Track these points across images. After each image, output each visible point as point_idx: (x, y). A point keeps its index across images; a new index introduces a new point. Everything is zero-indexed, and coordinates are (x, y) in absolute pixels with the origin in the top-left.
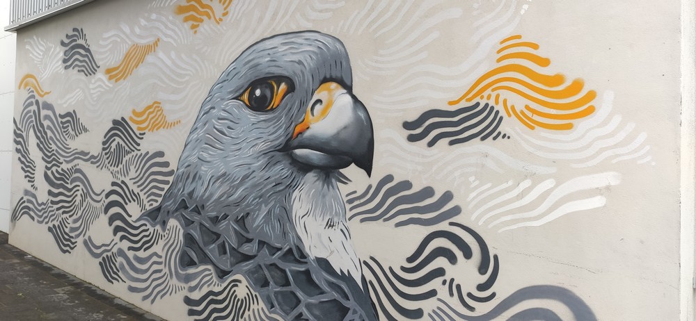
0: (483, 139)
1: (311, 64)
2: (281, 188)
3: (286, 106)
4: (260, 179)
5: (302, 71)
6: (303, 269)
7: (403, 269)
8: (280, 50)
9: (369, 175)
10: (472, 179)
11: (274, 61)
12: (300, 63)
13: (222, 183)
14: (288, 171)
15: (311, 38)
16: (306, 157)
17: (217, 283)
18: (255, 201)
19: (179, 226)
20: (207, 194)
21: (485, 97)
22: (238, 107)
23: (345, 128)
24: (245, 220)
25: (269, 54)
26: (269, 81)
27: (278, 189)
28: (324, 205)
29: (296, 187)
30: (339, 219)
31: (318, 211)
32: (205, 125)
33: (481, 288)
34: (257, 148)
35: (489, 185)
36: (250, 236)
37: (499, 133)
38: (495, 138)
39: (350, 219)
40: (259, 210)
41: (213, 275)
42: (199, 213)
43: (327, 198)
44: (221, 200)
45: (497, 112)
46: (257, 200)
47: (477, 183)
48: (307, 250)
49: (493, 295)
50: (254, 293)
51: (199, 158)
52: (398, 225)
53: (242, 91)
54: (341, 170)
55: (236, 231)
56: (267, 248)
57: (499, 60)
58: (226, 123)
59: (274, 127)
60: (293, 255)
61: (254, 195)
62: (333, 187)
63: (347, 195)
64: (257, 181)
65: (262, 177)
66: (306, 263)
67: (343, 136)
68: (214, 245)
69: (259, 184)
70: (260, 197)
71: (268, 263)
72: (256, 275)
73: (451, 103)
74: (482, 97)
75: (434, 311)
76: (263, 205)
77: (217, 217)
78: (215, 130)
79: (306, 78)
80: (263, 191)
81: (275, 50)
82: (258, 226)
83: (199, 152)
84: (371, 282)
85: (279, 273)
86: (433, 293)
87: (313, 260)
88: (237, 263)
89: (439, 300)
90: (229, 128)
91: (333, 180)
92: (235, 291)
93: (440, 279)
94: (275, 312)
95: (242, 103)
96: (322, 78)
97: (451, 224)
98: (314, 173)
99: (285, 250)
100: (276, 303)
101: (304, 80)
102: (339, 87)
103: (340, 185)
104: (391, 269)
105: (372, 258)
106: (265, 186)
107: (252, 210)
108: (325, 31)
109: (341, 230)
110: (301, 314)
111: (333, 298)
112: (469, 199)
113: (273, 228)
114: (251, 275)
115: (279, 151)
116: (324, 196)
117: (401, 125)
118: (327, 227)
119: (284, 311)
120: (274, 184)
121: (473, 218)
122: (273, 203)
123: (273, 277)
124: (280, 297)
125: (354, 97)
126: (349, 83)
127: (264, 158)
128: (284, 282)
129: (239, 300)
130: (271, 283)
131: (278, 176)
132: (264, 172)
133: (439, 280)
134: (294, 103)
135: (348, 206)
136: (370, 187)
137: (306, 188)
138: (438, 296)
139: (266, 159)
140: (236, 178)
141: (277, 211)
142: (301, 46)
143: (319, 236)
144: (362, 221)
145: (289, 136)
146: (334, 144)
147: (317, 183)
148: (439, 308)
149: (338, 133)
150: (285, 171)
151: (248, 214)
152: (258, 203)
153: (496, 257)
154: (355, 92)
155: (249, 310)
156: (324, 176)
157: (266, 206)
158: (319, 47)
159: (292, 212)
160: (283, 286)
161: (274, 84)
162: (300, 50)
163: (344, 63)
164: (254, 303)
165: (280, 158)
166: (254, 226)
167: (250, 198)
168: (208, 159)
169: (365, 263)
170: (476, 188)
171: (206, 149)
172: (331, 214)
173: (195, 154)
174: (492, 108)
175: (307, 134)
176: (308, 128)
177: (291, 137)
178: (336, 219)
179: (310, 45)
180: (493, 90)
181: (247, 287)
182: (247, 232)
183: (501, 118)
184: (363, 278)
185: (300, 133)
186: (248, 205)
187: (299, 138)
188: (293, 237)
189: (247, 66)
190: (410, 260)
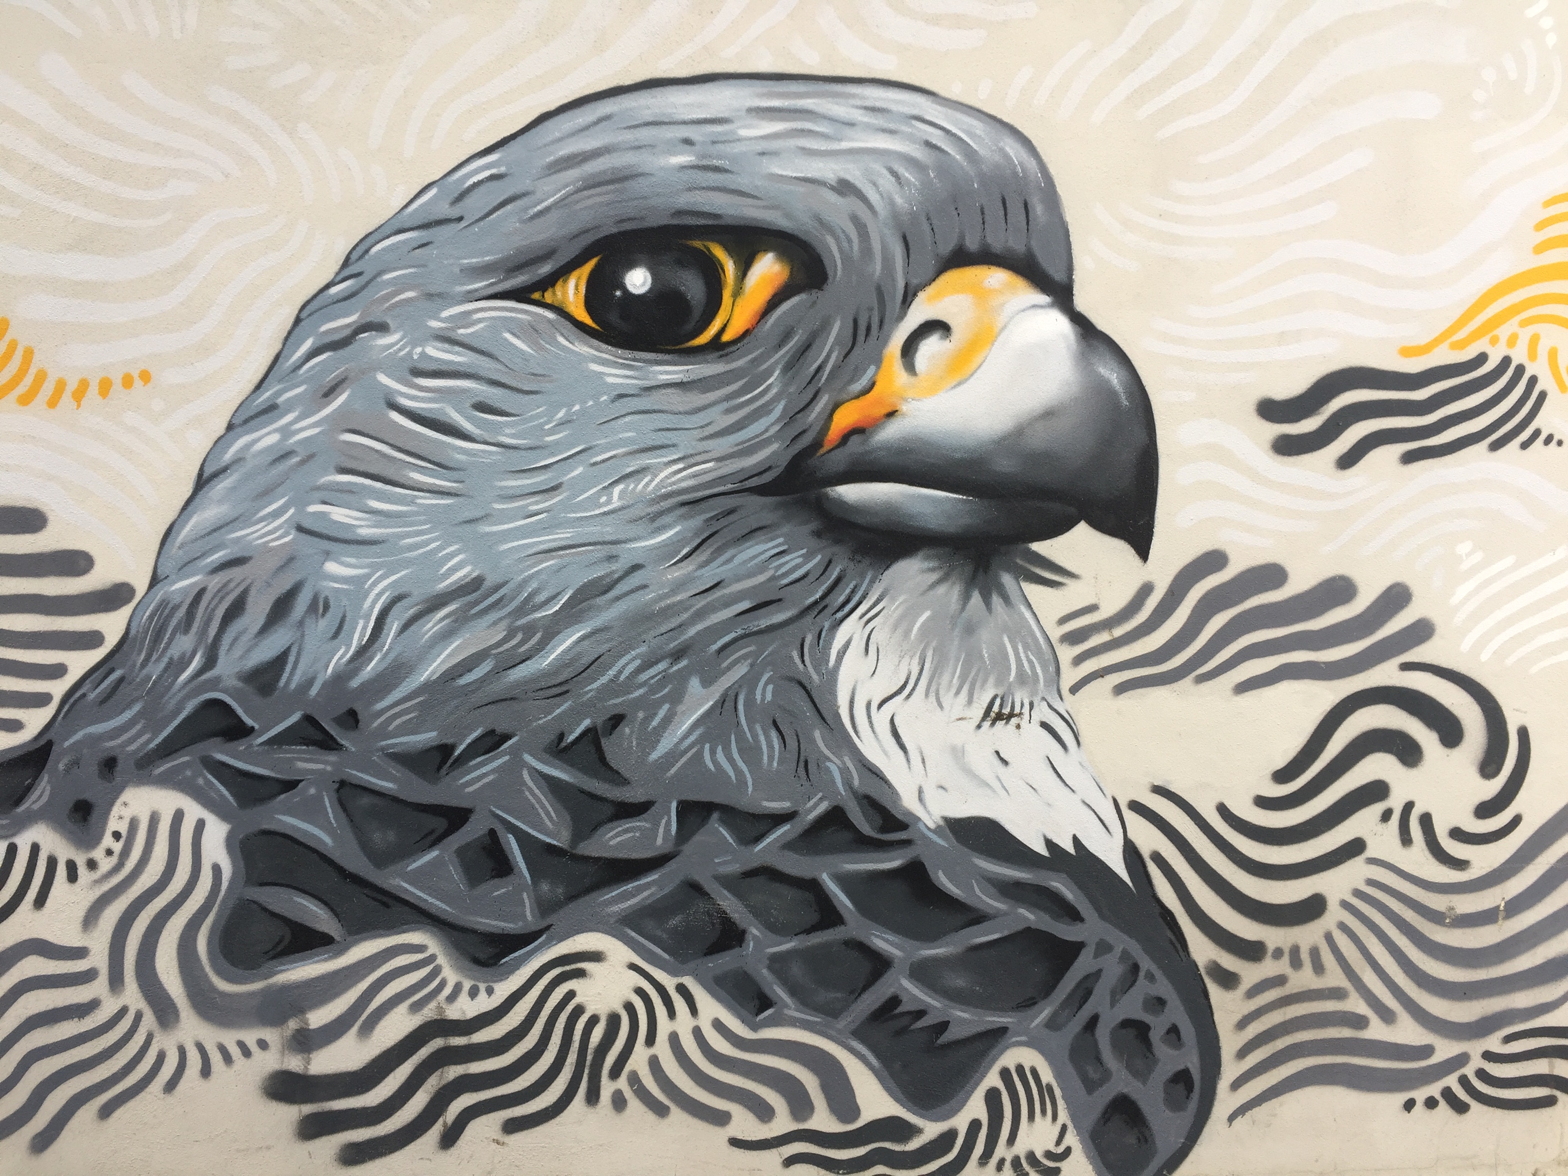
0: (1496, 446)
1: (899, 201)
2: (779, 617)
3: (787, 336)
4: (674, 592)
5: (855, 220)
6: (896, 864)
7: (1262, 802)
8: (743, 133)
9: (1143, 552)
10: (1463, 548)
11: (717, 169)
12: (844, 187)
13: (460, 621)
14: (807, 558)
15: (893, 107)
16: (890, 509)
17: (467, 985)
18: (652, 671)
19: (194, 811)
20: (370, 668)
21: (1503, 340)
22: (531, 332)
23: (1049, 414)
24: (606, 744)
25: (688, 142)
26: (697, 244)
27: (764, 623)
28: (972, 658)
29: (846, 609)
30: (1034, 693)
31: (950, 677)
32: (330, 392)
33: (1485, 810)
34: (649, 485)
35: (1509, 561)
36: (633, 794)
37: (1537, 433)
38: (1525, 446)
39: (1074, 690)
40: (676, 698)
41: (441, 960)
42: (328, 744)
43: (985, 636)
44: (462, 681)
45: (1533, 380)
46: (661, 666)
47: (1478, 556)
48: (909, 801)
49: (1516, 821)
50: (669, 982)
51: (300, 529)
52: (1243, 688)
53: (545, 269)
54: (1037, 547)
55: (553, 786)
56: (723, 822)
57: (1539, 249)
58: (464, 391)
59: (728, 411)
60: (848, 825)
61: (643, 649)
62: (1006, 599)
63: (1063, 621)
64: (655, 601)
65: (679, 586)
66: (908, 843)
67: (1038, 440)
68: (434, 853)
69: (666, 612)
70: (677, 655)
71: (735, 868)
72: (675, 921)
73: (1407, 352)
74: (1494, 341)
75: (1358, 893)
76: (694, 683)
77: (444, 751)
78: (395, 416)
79: (876, 246)
80: (692, 632)
81: (718, 128)
82: (672, 756)
83: (300, 502)
84: (1157, 858)
85: (789, 893)
86: (1355, 847)
87: (938, 831)
88: (572, 898)
89: (1372, 861)
90: (482, 407)
91: (1007, 579)
92: (571, 995)
93: (1378, 808)
94: (776, 1022)
95: (550, 315)
96: (946, 248)
97: (1406, 667)
98: (927, 558)
99: (812, 816)
100: (780, 992)
101: (867, 251)
102: (1019, 283)
103: (1032, 590)
104: (1223, 810)
105: (1159, 790)
106: (700, 615)
107: (638, 703)
108: (954, 92)
109: (1045, 725)
110: (894, 1001)
111: (1020, 927)
112: (1455, 600)
113: (750, 752)
114: (650, 925)
115: (761, 490)
116: (970, 630)
117: (1251, 408)
118: (987, 724)
119: (818, 1009)
120: (746, 605)
121: (1466, 645)
122: (741, 670)
123: (757, 912)
124: (796, 970)
125: (1079, 321)
126: (1059, 276)
127: (683, 517)
128: (813, 917)
129: (594, 1020)
130: (754, 931)
131: (761, 578)
132: (688, 567)
133: (1373, 811)
134: (825, 326)
135: (1066, 654)
136: (1146, 590)
137: (892, 609)
138: (1370, 853)
139: (697, 521)
140: (541, 598)
141: (765, 692)
142: (848, 131)
143: (958, 753)
144: (1120, 689)
145: (806, 441)
146: (1005, 465)
147: (942, 589)
148: (1371, 882)
149: (1019, 432)
150: (793, 559)
151: (617, 720)
152: (665, 678)
153: (1523, 733)
154: (1082, 302)
155: (650, 1040)
156: (969, 569)
157: (707, 683)
158: (928, 144)
159: (833, 693)
160: (808, 931)
161: (719, 252)
162: (845, 145)
163: (1038, 209)
164: (672, 1013)
165: (767, 518)
166: (654, 756)
167: (627, 664)
168: (365, 532)
169: (1137, 807)
170: (1474, 570)
171: (348, 490)
172: (999, 682)
173: (276, 514)
174: (1520, 370)
175: (890, 432)
176: (891, 414)
177: (817, 444)
178: (1020, 696)
179: (892, 132)
180: (1524, 323)
181: (633, 967)
182: (617, 778)
183: (1543, 396)
184: (1131, 852)
185: (858, 431)
186: (614, 688)
187: (855, 445)
188: (844, 771)
189: (573, 174)
190: (1282, 776)
